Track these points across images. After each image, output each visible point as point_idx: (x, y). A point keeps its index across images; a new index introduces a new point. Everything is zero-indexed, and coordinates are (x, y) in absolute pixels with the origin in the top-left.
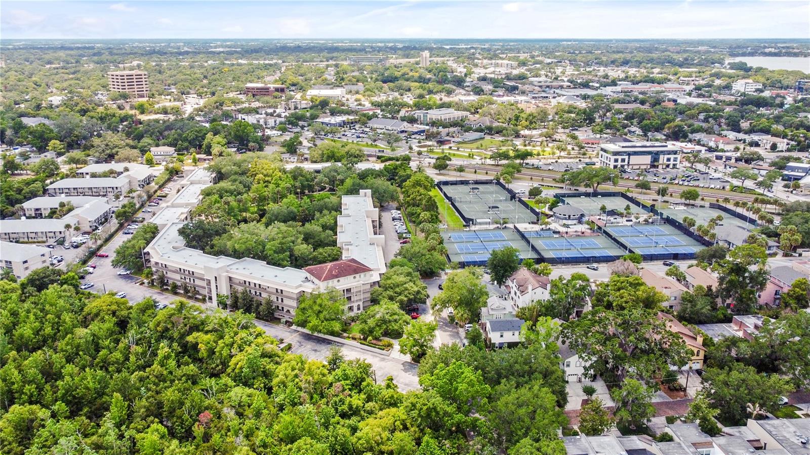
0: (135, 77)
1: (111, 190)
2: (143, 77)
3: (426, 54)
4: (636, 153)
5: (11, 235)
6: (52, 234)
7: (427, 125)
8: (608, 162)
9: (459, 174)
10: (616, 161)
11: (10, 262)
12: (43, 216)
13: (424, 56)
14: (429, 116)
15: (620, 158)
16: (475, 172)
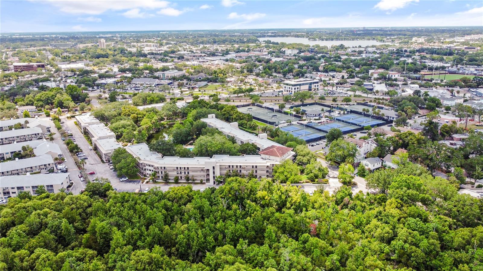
1: (34, 136)
3: (103, 40)
4: (303, 84)
5: (13, 172)
6: (43, 167)
7: (169, 80)
8: (290, 90)
10: (295, 89)
11: (52, 186)
12: (5, 158)
13: (102, 42)
14: (166, 75)
15: (296, 87)
16: (233, 101)
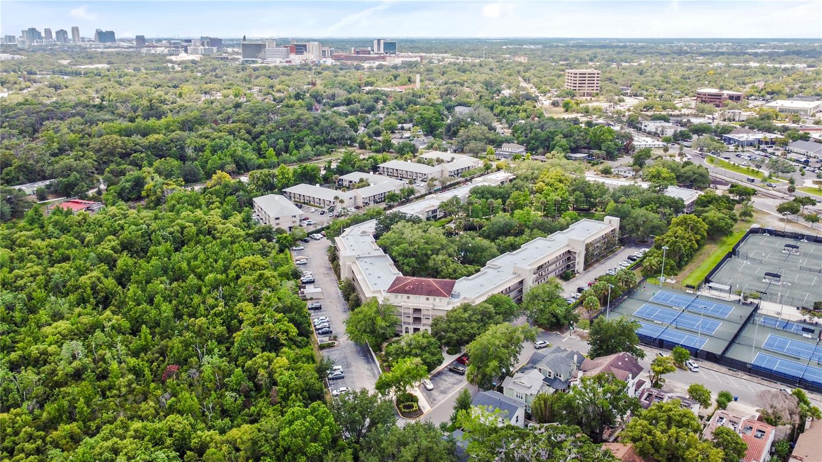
0: (587, 76)
1: (421, 175)
2: (596, 76)
9: (810, 224)
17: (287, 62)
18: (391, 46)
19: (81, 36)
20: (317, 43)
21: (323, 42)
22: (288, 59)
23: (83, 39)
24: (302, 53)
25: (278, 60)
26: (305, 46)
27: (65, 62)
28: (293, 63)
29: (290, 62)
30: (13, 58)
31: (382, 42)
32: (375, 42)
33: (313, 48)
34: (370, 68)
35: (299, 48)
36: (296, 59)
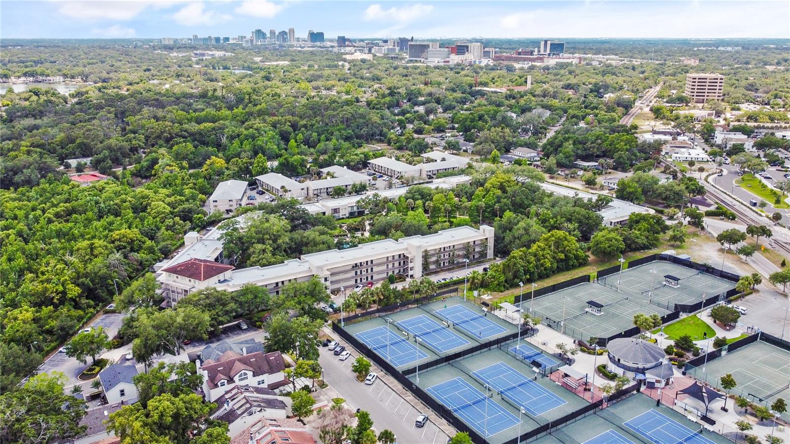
17: (445, 62)
18: (557, 47)
19: (296, 36)
20: (479, 44)
21: (486, 44)
22: (447, 59)
23: (298, 40)
24: (463, 53)
25: (436, 60)
26: (467, 47)
27: (258, 59)
28: (450, 63)
29: (448, 62)
30: (225, 55)
31: (549, 43)
32: (542, 43)
33: (475, 48)
34: (522, 69)
35: (461, 49)
36: (455, 59)
